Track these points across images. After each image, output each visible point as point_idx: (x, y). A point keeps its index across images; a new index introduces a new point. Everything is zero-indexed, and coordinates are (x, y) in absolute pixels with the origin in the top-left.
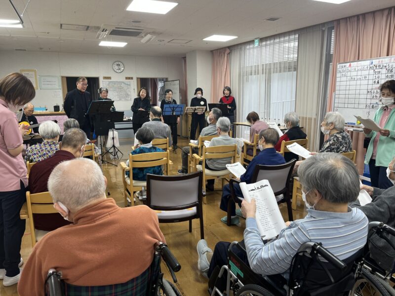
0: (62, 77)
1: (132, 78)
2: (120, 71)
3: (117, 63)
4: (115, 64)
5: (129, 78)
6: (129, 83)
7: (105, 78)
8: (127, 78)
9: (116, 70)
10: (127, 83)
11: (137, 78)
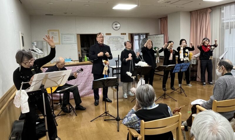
0: (78, 34)
2: (117, 29)
3: (115, 23)
4: (114, 24)
5: (123, 34)
7: (107, 34)
9: (114, 28)
11: (129, 34)
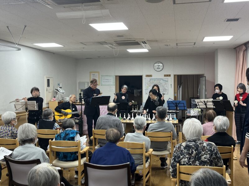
0: (116, 76)
1: (170, 76)
2: (159, 70)
3: (158, 63)
5: (167, 76)
6: (166, 80)
7: (147, 76)
8: (165, 76)
9: (156, 69)
10: (165, 80)
11: (175, 75)
